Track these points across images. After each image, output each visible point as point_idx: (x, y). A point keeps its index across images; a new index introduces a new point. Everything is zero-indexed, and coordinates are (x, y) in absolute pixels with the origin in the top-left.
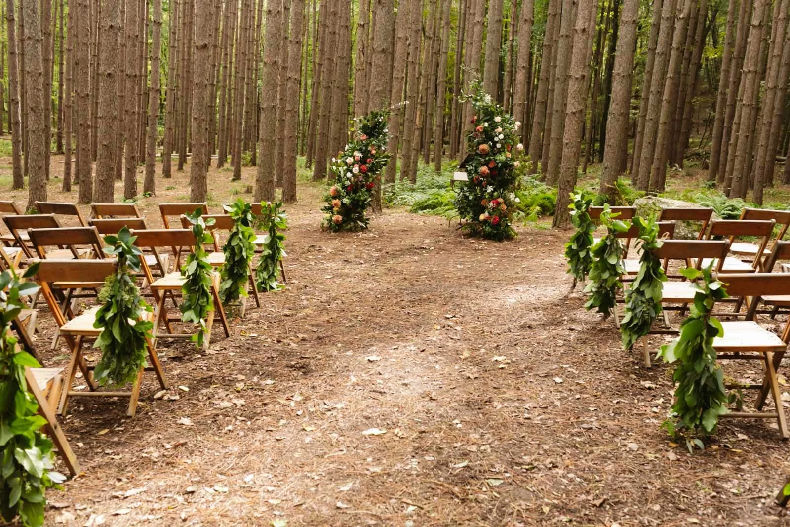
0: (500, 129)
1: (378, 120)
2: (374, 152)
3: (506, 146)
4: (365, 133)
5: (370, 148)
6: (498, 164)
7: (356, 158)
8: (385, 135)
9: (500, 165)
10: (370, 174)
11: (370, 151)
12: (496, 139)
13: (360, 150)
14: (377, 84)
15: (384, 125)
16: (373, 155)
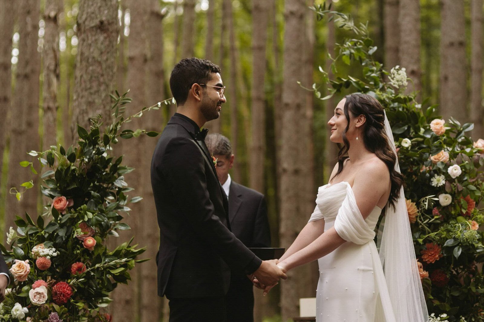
0: (444, 155)
1: (100, 153)
2: (90, 242)
3: (463, 202)
4: (64, 192)
5: (78, 233)
6: (450, 249)
7: (39, 260)
8: (120, 194)
9: (458, 252)
10: (81, 305)
11: (78, 242)
12: (439, 181)
13: (52, 239)
14: (91, 104)
15: (115, 169)
16: (87, 251)
